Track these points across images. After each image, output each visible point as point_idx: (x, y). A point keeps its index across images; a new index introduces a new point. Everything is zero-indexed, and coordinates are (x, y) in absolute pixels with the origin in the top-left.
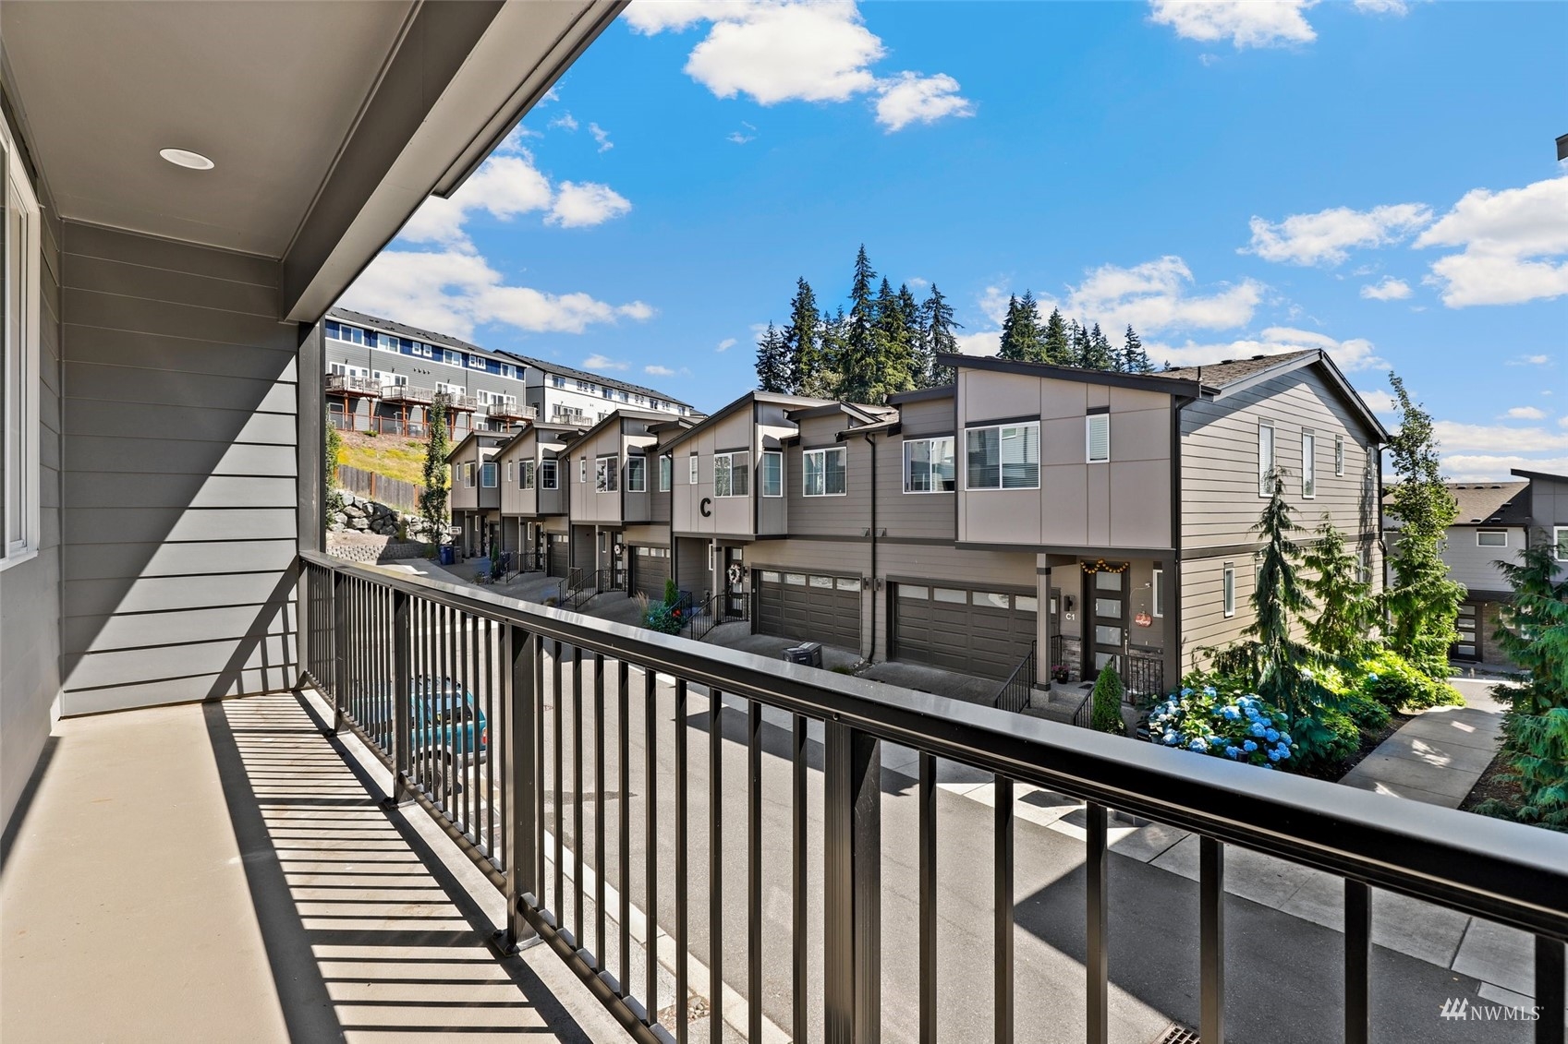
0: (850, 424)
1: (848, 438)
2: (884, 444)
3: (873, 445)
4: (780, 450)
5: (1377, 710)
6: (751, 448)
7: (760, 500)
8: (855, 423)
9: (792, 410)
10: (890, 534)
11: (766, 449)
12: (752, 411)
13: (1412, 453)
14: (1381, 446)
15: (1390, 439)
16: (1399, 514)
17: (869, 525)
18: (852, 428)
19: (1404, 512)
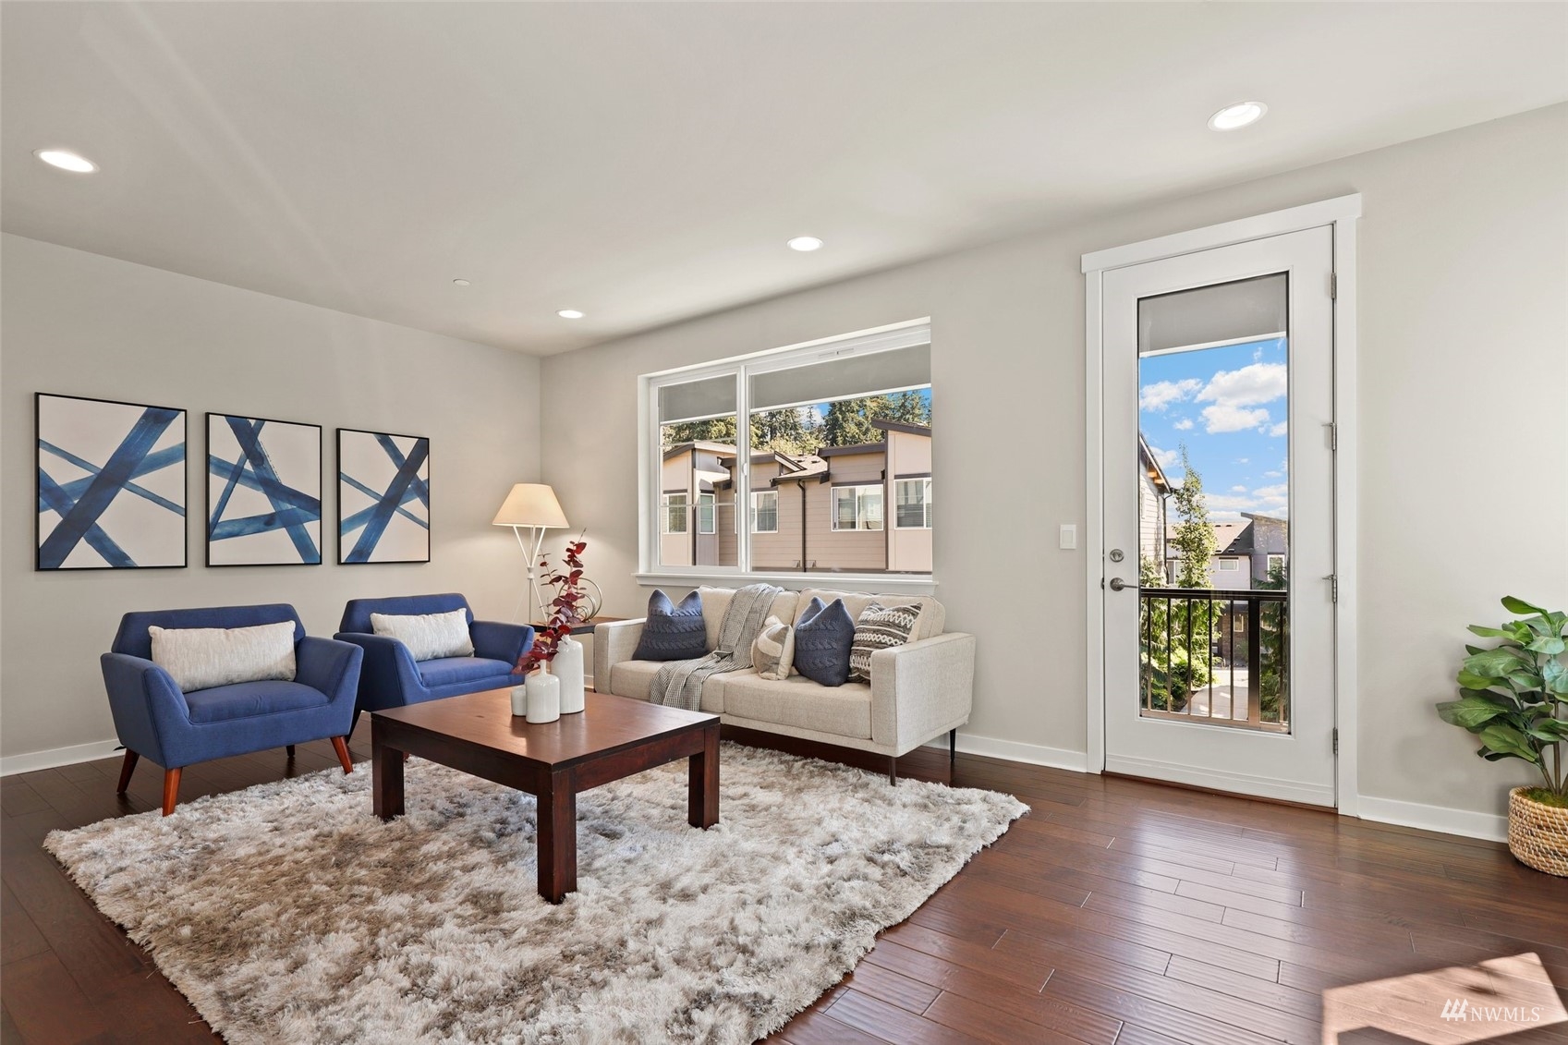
0: (781, 472)
1: (780, 484)
2: (814, 490)
3: (804, 489)
4: (713, 492)
5: (1180, 685)
6: (690, 490)
7: (697, 536)
8: (785, 471)
9: (726, 457)
10: (819, 565)
11: (702, 491)
12: (690, 458)
13: (1189, 501)
14: (1166, 495)
15: (1173, 491)
16: (1179, 546)
17: (801, 558)
18: (782, 476)
19: (1183, 545)
